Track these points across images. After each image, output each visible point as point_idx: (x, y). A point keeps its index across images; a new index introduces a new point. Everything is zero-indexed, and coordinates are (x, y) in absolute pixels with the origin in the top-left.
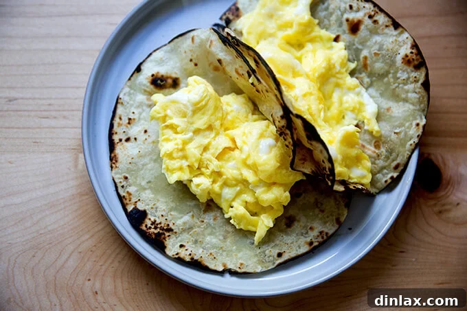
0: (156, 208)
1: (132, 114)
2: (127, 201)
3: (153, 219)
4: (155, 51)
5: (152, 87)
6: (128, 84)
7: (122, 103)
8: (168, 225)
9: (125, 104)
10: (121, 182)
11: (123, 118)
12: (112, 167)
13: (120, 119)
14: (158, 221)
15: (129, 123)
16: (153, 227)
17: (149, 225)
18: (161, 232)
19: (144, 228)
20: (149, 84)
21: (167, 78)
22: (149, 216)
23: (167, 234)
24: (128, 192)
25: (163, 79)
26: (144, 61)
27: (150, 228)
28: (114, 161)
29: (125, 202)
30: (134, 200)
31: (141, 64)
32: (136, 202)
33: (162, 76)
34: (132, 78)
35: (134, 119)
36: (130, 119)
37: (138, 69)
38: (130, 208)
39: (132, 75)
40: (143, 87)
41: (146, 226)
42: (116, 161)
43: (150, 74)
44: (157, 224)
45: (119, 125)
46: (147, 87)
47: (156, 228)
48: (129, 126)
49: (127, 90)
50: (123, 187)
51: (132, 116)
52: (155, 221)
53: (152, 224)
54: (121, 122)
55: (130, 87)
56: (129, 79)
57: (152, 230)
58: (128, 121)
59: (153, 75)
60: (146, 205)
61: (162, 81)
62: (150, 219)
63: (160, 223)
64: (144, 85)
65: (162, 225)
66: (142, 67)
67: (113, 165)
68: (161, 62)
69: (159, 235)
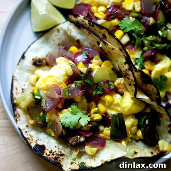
0: (50, 143)
1: (24, 86)
2: (31, 141)
3: (50, 150)
4: (32, 43)
5: (34, 67)
6: (18, 67)
7: (16, 80)
8: (61, 152)
9: (18, 80)
10: (24, 129)
11: (18, 89)
12: (17, 121)
13: (17, 89)
14: (54, 151)
15: (23, 92)
16: (51, 154)
17: (48, 153)
18: (57, 156)
19: (45, 155)
20: (31, 66)
21: (43, 59)
22: (47, 148)
23: (61, 158)
24: (30, 135)
25: (40, 61)
26: (26, 51)
27: (49, 155)
28: (17, 117)
29: (29, 141)
30: (35, 139)
31: (24, 53)
32: (37, 141)
33: (39, 59)
34: (20, 63)
35: (25, 89)
36: (23, 89)
37: (23, 57)
38: (33, 145)
39: (19, 61)
40: (28, 68)
41: (47, 154)
42: (19, 116)
43: (31, 59)
44: (53, 152)
45: (17, 93)
46: (31, 68)
47: (53, 155)
48: (23, 93)
49: (17, 71)
50: (26, 132)
51: (24, 87)
52: (52, 151)
53: (50, 153)
54: (17, 91)
55: (19, 69)
56: (18, 64)
57: (51, 156)
58: (21, 91)
59: (33, 59)
60: (43, 142)
61: (40, 62)
62: (48, 150)
63: (55, 152)
64: (28, 67)
65: (57, 152)
66: (26, 55)
67: (18, 119)
68: (37, 50)
69: (56, 158)
